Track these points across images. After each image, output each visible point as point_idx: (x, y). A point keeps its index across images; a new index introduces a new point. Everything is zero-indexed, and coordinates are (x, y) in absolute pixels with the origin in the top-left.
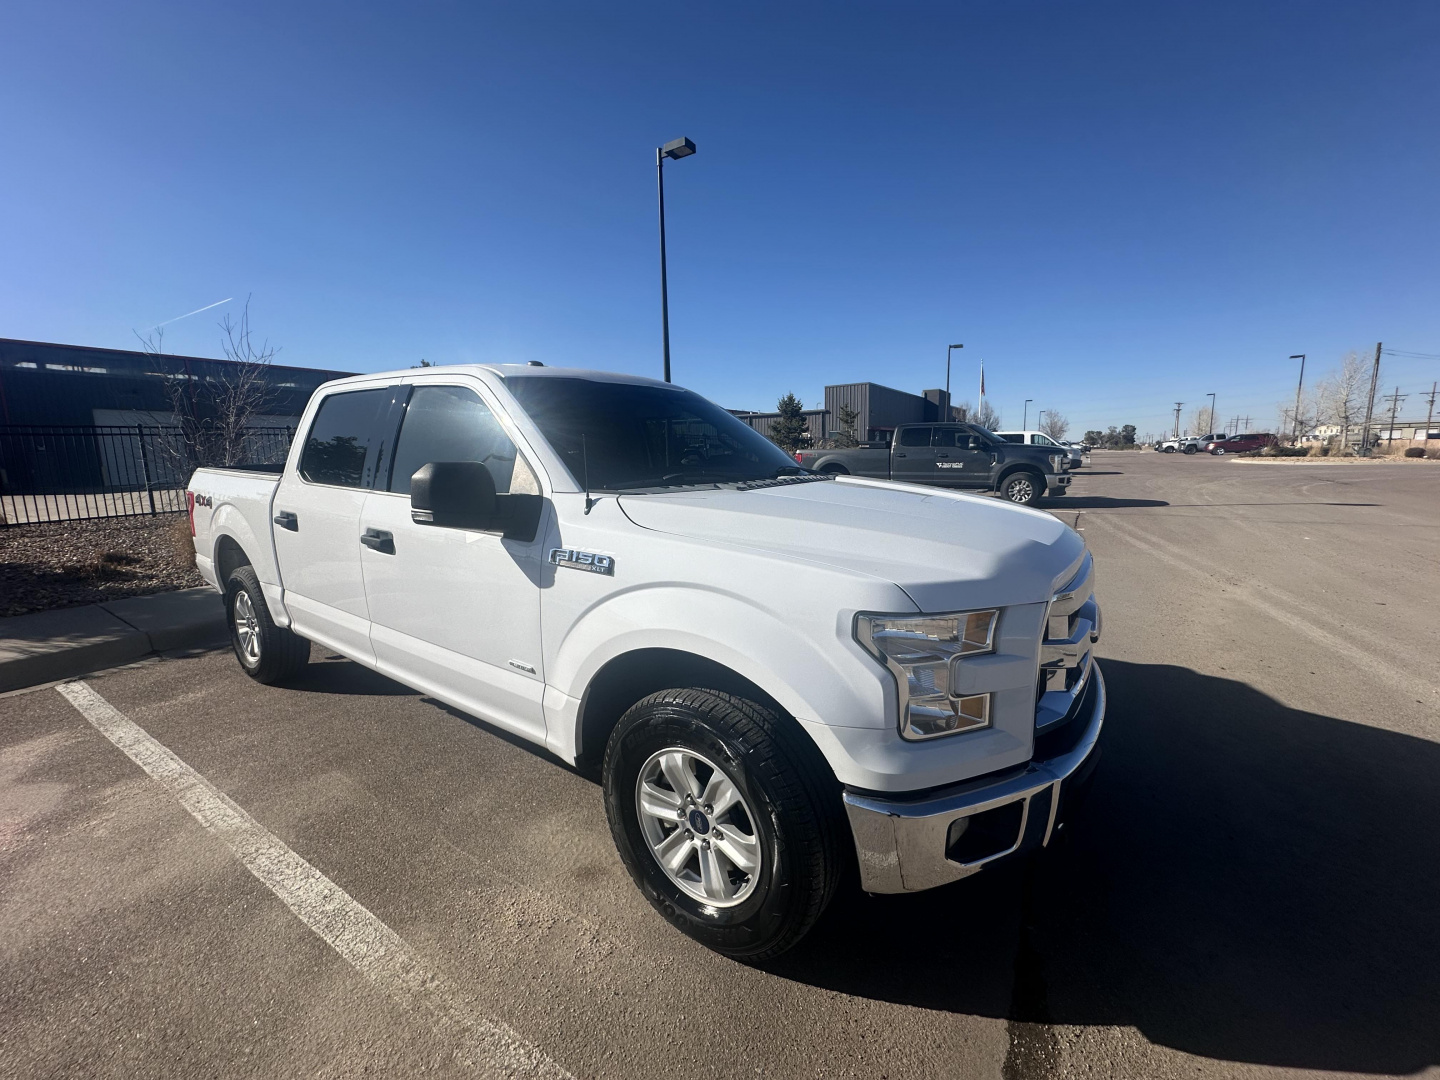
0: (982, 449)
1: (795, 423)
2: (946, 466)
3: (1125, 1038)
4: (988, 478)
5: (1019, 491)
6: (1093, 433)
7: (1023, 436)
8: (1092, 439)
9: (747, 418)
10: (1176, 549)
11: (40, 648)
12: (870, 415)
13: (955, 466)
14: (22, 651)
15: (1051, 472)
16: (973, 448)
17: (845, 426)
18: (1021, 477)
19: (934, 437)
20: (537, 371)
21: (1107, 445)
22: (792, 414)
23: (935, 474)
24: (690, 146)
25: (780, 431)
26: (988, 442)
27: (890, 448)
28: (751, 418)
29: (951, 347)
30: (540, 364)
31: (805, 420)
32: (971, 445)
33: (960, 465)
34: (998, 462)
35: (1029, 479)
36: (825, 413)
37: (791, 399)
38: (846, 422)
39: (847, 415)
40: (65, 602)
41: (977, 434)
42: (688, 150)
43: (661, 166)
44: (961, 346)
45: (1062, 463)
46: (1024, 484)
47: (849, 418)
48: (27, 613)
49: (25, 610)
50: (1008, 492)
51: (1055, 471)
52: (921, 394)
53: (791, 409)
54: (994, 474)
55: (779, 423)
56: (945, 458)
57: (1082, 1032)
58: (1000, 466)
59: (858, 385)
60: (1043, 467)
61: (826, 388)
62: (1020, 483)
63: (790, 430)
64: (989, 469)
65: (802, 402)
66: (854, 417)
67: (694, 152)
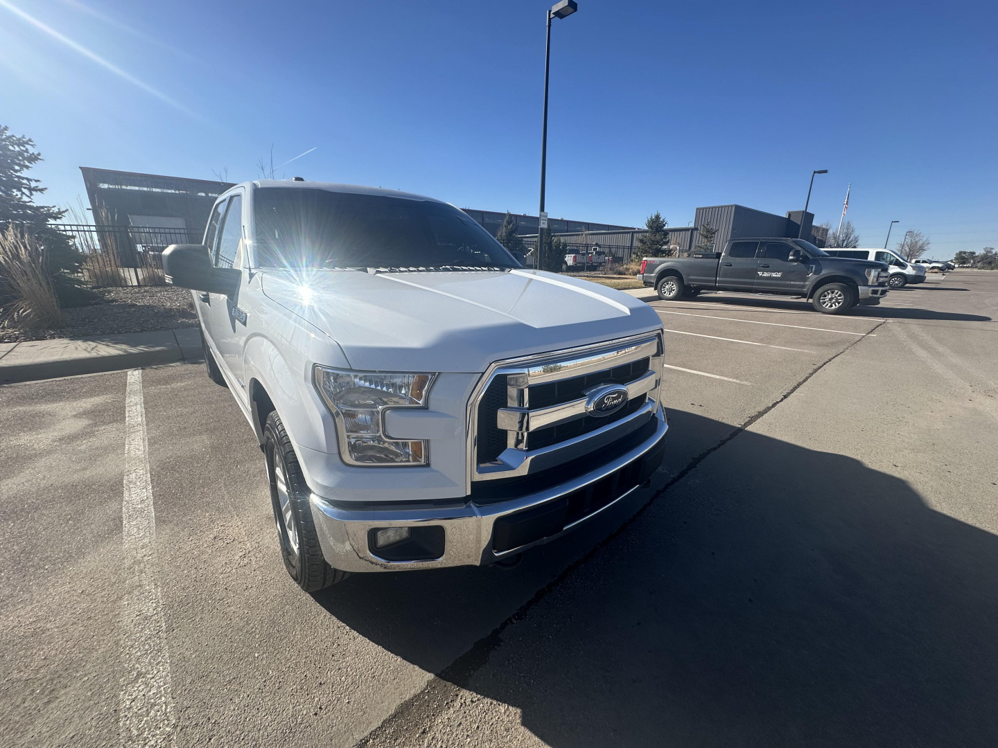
0: (802, 262)
1: (658, 237)
2: (766, 274)
3: (507, 715)
4: (803, 286)
5: (831, 299)
6: (965, 253)
7: (868, 252)
8: (964, 258)
9: (629, 233)
10: (955, 359)
11: (133, 350)
12: (732, 232)
13: (774, 275)
14: (126, 351)
15: (865, 283)
16: (792, 261)
17: (705, 240)
18: (835, 287)
19: (759, 250)
20: (299, 184)
21: (979, 265)
22: (657, 229)
23: (755, 281)
24: (573, 6)
25: (645, 243)
26: (809, 256)
27: (719, 258)
28: (633, 233)
29: (815, 172)
30: (302, 180)
31: (668, 234)
32: (791, 258)
33: (779, 275)
34: (814, 274)
35: (843, 290)
36: (693, 230)
37: (658, 217)
38: (706, 237)
39: (708, 231)
40: (159, 327)
41: (799, 248)
42: (571, 10)
43: (549, 26)
44: (826, 172)
45: (878, 277)
46: (837, 293)
47: (710, 234)
48: (140, 332)
49: (139, 330)
50: (819, 299)
51: (870, 284)
52: (785, 215)
53: (656, 225)
54: (809, 284)
55: (646, 237)
56: (766, 268)
57: (478, 700)
58: (816, 276)
59: (725, 207)
60: (857, 279)
61: (697, 209)
62: (833, 293)
63: (653, 242)
64: (805, 279)
65: (666, 220)
66: (714, 233)
67: (576, 10)
